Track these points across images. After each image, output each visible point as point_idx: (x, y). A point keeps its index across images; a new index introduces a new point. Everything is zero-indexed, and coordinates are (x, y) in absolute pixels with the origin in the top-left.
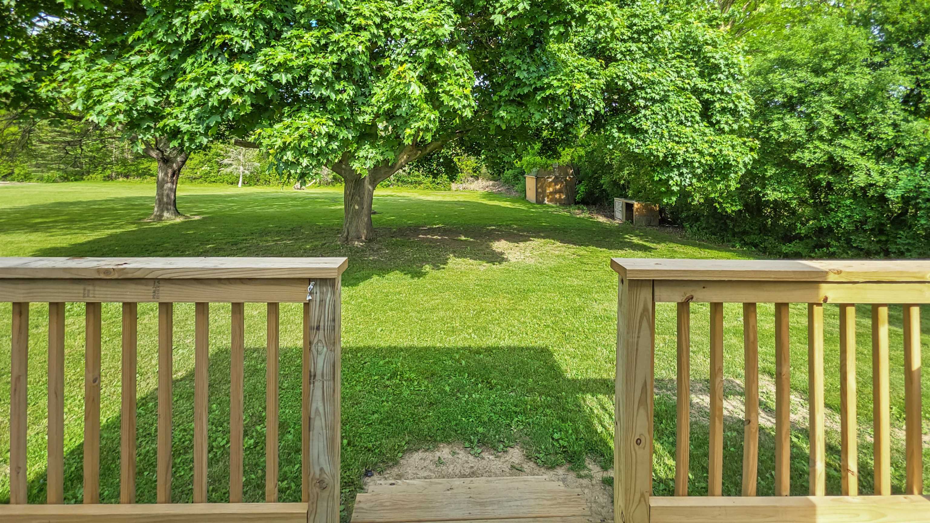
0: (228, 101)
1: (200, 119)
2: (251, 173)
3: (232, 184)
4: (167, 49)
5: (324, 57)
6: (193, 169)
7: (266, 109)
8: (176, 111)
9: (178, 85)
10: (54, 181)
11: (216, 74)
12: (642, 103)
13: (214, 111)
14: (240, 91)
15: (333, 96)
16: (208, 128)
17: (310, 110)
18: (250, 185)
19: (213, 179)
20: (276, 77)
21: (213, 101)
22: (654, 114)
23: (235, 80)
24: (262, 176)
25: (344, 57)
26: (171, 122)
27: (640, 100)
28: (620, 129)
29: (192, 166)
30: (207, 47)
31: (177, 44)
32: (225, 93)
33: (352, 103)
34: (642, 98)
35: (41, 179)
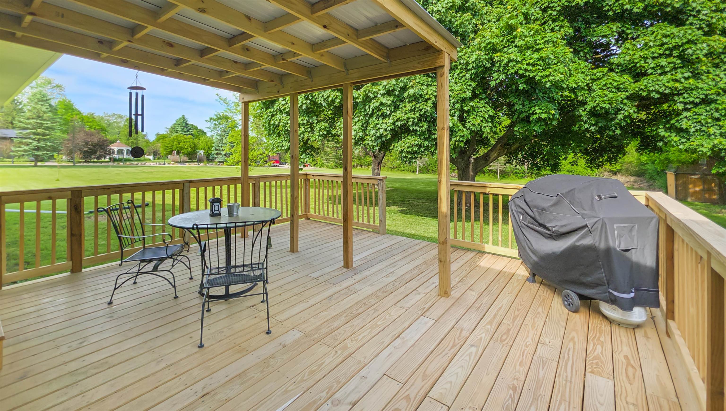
0: (382, 134)
1: (375, 140)
2: (424, 165)
3: (413, 172)
4: (365, 116)
5: (414, 114)
6: (392, 162)
7: (396, 135)
8: (368, 138)
9: (368, 128)
10: (332, 168)
11: (378, 124)
12: (681, 107)
13: (379, 138)
14: (386, 130)
15: (418, 129)
16: (378, 144)
17: (412, 135)
18: (424, 173)
19: (403, 169)
20: (396, 124)
21: (378, 134)
22: (696, 114)
23: (384, 126)
24: (430, 168)
25: (422, 113)
26: (366, 142)
27: (678, 104)
28: (666, 129)
29: (392, 161)
30: (376, 115)
31: (367, 114)
32: (382, 131)
33: (429, 130)
34: (680, 102)
35: (327, 167)
